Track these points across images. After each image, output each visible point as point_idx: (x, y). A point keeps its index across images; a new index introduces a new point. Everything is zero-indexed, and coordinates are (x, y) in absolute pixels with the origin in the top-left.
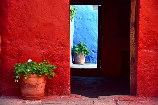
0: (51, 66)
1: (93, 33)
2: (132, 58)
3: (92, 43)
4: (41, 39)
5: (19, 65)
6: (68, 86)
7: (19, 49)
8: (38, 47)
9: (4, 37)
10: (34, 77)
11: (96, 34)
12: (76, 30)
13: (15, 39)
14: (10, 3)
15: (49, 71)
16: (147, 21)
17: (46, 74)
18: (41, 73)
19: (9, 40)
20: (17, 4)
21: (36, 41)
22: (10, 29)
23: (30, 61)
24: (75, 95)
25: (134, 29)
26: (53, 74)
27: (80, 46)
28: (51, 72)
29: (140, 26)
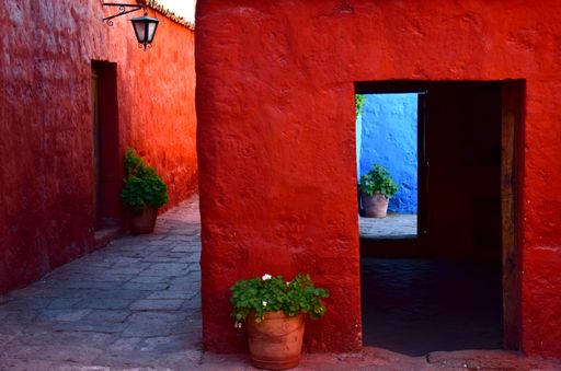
0: (317, 292)
1: (406, 145)
2: (509, 260)
3: (404, 167)
4: (291, 222)
5: (243, 283)
6: (358, 330)
7: (241, 247)
8: (283, 241)
9: (209, 220)
10: (278, 318)
11: (412, 148)
12: (366, 138)
13: (232, 224)
14: (220, 143)
15: (311, 303)
16: (543, 177)
17: (305, 311)
18: (292, 309)
19: (219, 227)
20: (235, 146)
21: (279, 227)
22: (221, 201)
23: (267, 277)
24: (373, 350)
25: (510, 191)
26: (321, 310)
27: (375, 175)
28: (316, 306)
29: (526, 190)
